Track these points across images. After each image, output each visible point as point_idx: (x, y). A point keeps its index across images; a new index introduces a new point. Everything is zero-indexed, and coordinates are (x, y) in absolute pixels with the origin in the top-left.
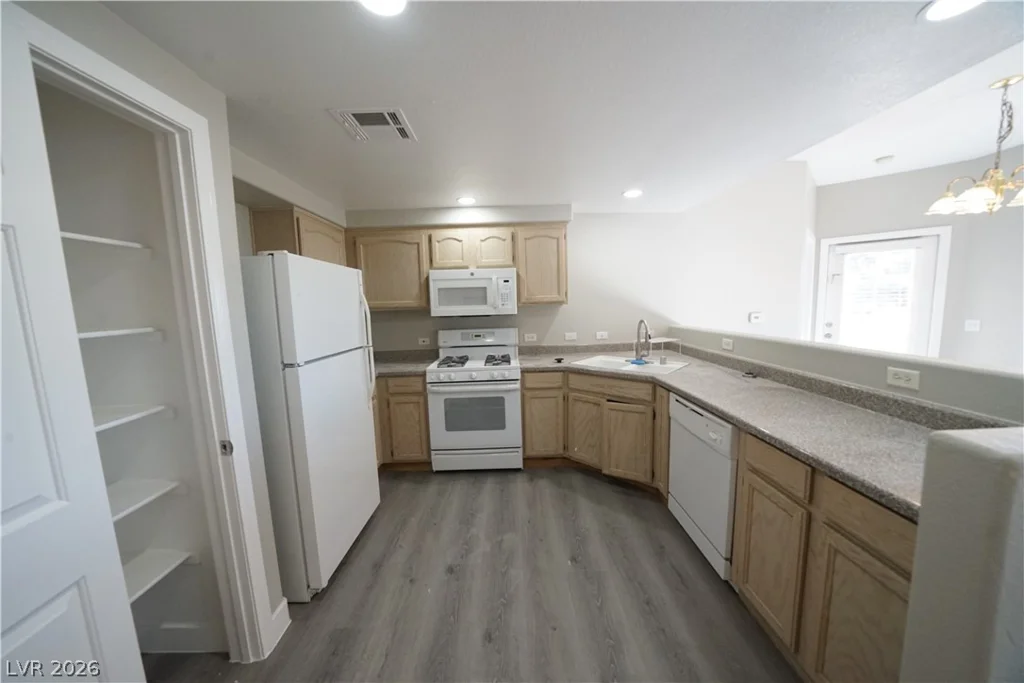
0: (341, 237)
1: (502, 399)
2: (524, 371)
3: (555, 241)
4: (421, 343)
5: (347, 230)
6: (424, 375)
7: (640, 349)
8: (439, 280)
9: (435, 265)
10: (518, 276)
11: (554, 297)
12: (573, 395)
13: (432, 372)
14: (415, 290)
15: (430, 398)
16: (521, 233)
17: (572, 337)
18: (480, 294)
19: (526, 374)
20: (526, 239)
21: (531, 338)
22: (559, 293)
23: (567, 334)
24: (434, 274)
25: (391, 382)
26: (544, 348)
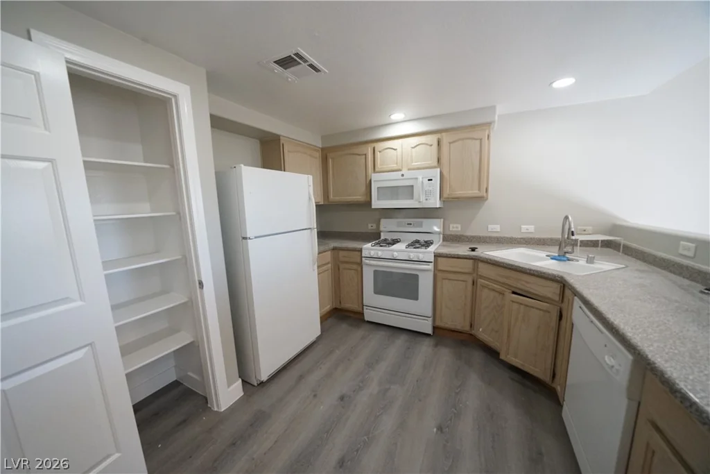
0: (318, 155)
1: (416, 277)
2: (437, 256)
3: (478, 142)
4: (370, 228)
5: (323, 149)
6: (361, 251)
7: (563, 245)
8: (378, 180)
9: (377, 170)
10: (441, 173)
11: (474, 192)
12: (481, 281)
13: (368, 249)
14: (363, 189)
15: (365, 269)
16: (446, 138)
17: (495, 229)
18: (409, 191)
19: (439, 259)
20: (450, 143)
21: (455, 228)
22: (479, 190)
23: (489, 226)
24: (375, 177)
25: (342, 253)
26: (467, 237)
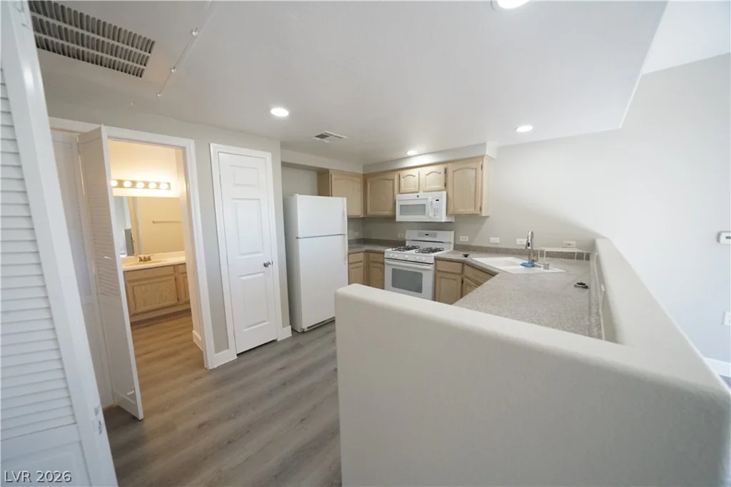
0: (359, 180)
1: (421, 274)
2: (436, 259)
3: (474, 171)
5: (364, 175)
6: (383, 253)
7: (532, 255)
8: (401, 199)
9: (401, 191)
10: (447, 194)
11: (471, 210)
13: (388, 252)
14: (391, 206)
15: (386, 266)
16: (451, 167)
17: (495, 241)
18: (421, 208)
19: (438, 262)
20: (454, 171)
21: (464, 239)
22: (475, 208)
23: (491, 238)
24: (398, 197)
25: (371, 255)
26: (472, 246)
